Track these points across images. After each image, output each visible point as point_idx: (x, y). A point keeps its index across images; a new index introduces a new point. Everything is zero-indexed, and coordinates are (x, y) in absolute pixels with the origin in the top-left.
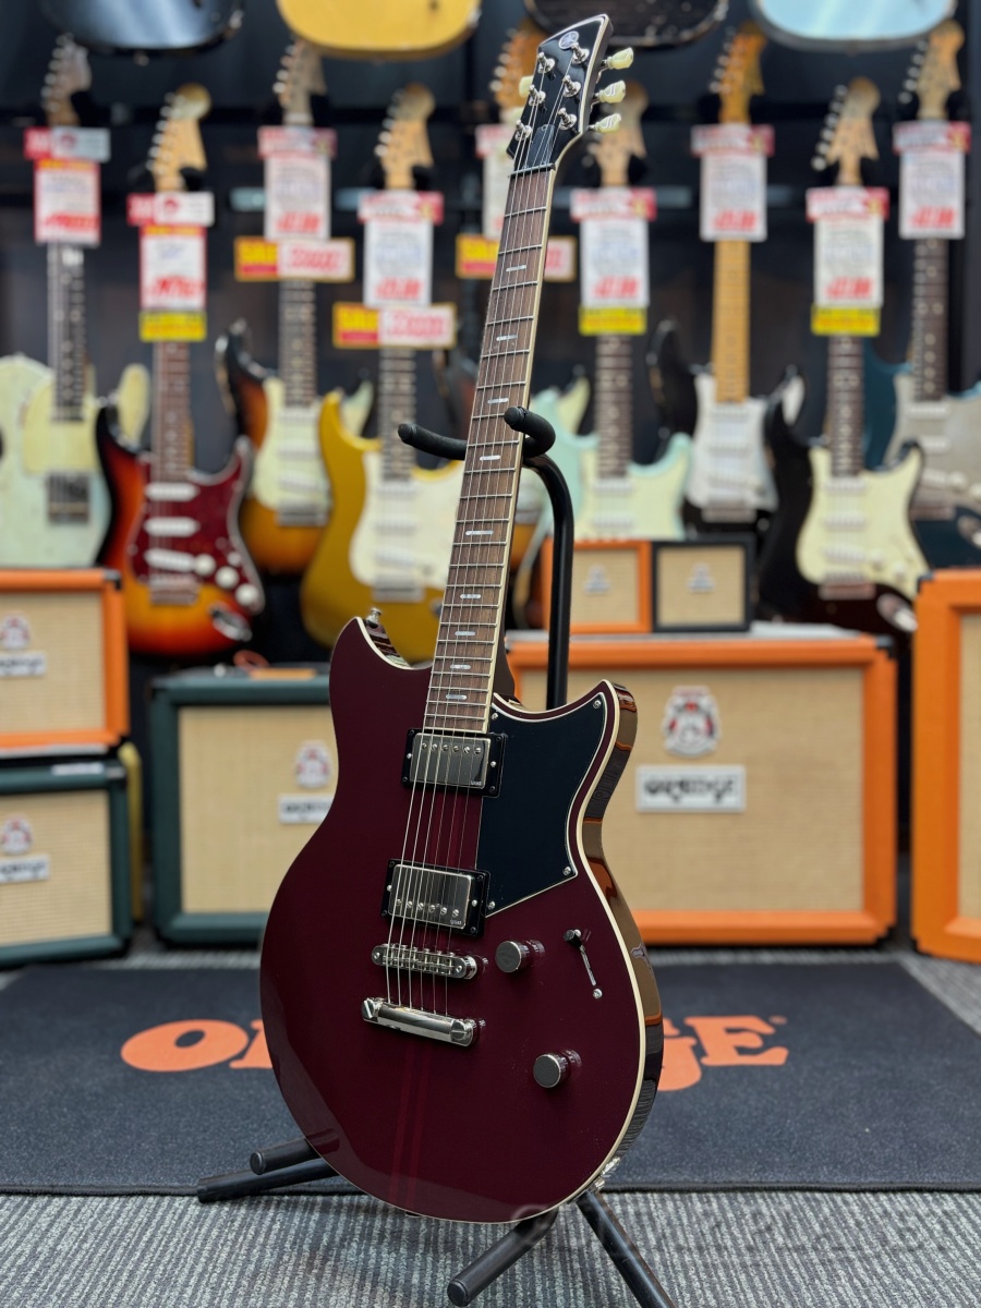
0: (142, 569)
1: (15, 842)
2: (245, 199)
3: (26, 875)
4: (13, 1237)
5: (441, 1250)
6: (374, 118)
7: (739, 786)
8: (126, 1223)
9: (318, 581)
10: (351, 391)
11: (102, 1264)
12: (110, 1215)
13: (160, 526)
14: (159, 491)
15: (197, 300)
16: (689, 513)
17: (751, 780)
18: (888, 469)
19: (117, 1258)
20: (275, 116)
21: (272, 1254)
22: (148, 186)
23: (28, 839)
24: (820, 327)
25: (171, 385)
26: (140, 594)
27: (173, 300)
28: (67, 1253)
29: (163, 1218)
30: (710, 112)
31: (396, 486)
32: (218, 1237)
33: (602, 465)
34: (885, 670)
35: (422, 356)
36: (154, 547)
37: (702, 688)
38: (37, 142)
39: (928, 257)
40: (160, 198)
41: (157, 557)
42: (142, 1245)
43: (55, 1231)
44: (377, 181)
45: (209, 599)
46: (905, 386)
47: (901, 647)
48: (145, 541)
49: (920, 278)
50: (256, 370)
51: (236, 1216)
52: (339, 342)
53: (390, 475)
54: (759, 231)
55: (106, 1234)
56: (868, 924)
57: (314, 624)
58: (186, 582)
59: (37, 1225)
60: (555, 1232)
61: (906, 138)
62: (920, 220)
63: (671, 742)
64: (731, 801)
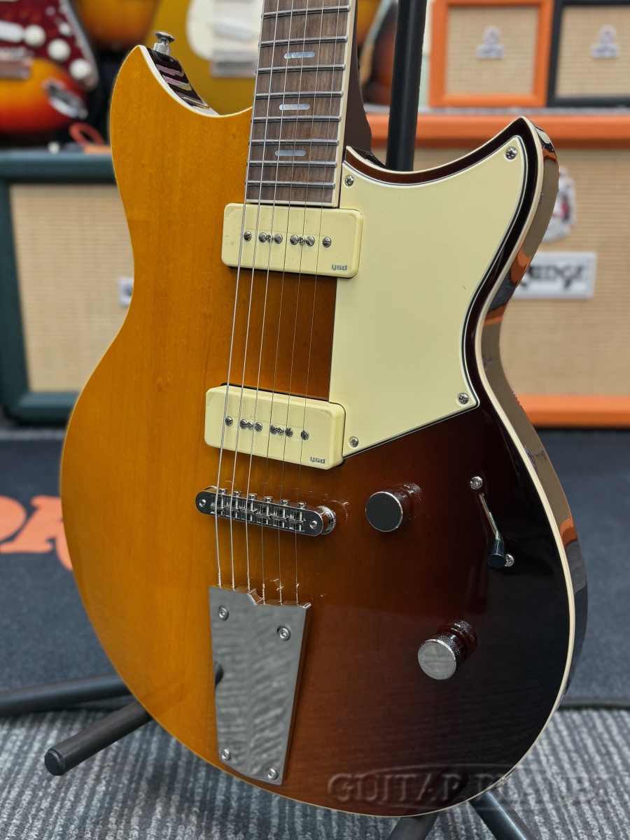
7: (589, 273)
17: (601, 266)
45: (43, 75)
58: (16, 54)
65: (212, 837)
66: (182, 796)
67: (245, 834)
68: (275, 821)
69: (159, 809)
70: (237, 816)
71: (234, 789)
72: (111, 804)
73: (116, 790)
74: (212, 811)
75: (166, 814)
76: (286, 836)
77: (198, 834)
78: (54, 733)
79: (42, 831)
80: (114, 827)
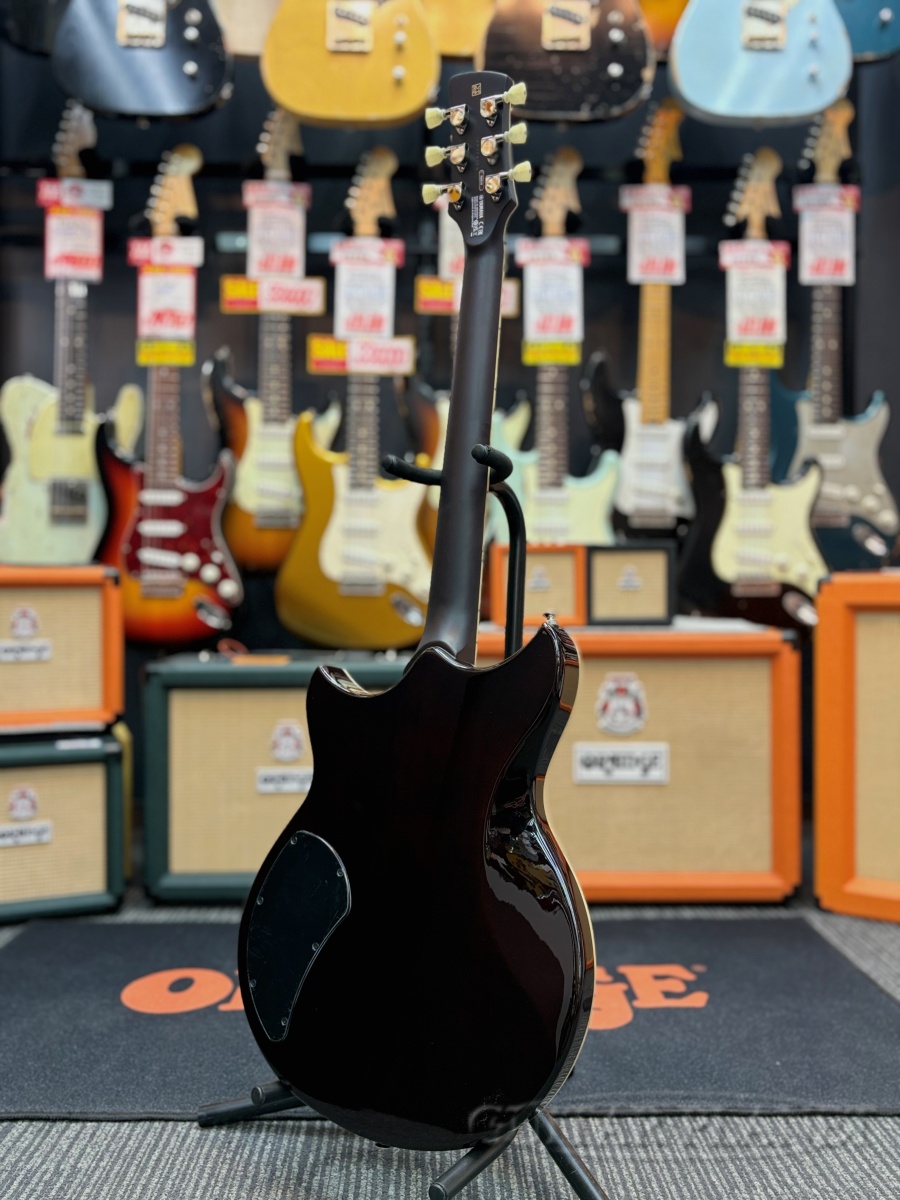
0: (134, 565)
1: (22, 809)
2: (228, 242)
3: (32, 839)
4: (38, 1157)
5: (413, 1166)
6: (345, 174)
7: (663, 761)
8: (137, 1145)
9: (291, 577)
10: (322, 410)
11: (118, 1179)
12: (121, 1137)
13: (152, 528)
14: (151, 497)
15: (187, 330)
16: (618, 520)
17: (674, 756)
18: (791, 483)
19: (130, 1174)
20: (258, 171)
21: (266, 1171)
22: (146, 231)
23: (34, 806)
24: (732, 359)
25: (163, 404)
26: (133, 586)
27: (167, 330)
28: (87, 1170)
29: (168, 1140)
30: (635, 173)
31: (361, 494)
32: (218, 1156)
33: (541, 477)
34: (790, 660)
35: (385, 381)
36: (146, 546)
37: (630, 674)
38: (48, 191)
39: (825, 301)
40: (157, 242)
41: (148, 555)
42: (152, 1163)
43: (75, 1152)
44: (347, 228)
45: (194, 593)
46: (805, 410)
47: (804, 639)
48: (137, 541)
49: (817, 319)
50: (239, 392)
51: (232, 1138)
52: (312, 369)
53: (356, 485)
54: (678, 276)
55: (119, 1154)
56: (777, 884)
57: (287, 615)
58: (173, 577)
59: (58, 1146)
60: (510, 1151)
61: (803, 199)
62: (818, 268)
63: (604, 722)
64: (656, 774)
65: (350, 1171)
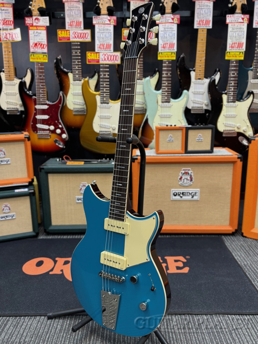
0: (35, 129)
13: (39, 117)
14: (38, 107)
15: (45, 50)
17: (201, 192)
18: (244, 100)
23: (10, 209)
24: (227, 57)
27: (39, 50)
31: (104, 106)
33: (163, 100)
35: (111, 66)
36: (38, 123)
40: (34, 18)
41: (39, 126)
45: (54, 137)
46: (251, 74)
48: (35, 121)
50: (65, 70)
52: (88, 63)
54: (210, 26)
56: (231, 229)
57: (83, 142)
58: (48, 132)
63: (180, 183)
65: (104, 343)
66: (97, 335)
67: (110, 342)
68: (117, 340)
69: (92, 337)
70: (109, 339)
71: (108, 333)
72: (82, 336)
73: (83, 333)
74: (103, 338)
75: (94, 338)
76: (119, 343)
77: (101, 342)
78: (69, 321)
79: (69, 342)
80: (84, 341)
